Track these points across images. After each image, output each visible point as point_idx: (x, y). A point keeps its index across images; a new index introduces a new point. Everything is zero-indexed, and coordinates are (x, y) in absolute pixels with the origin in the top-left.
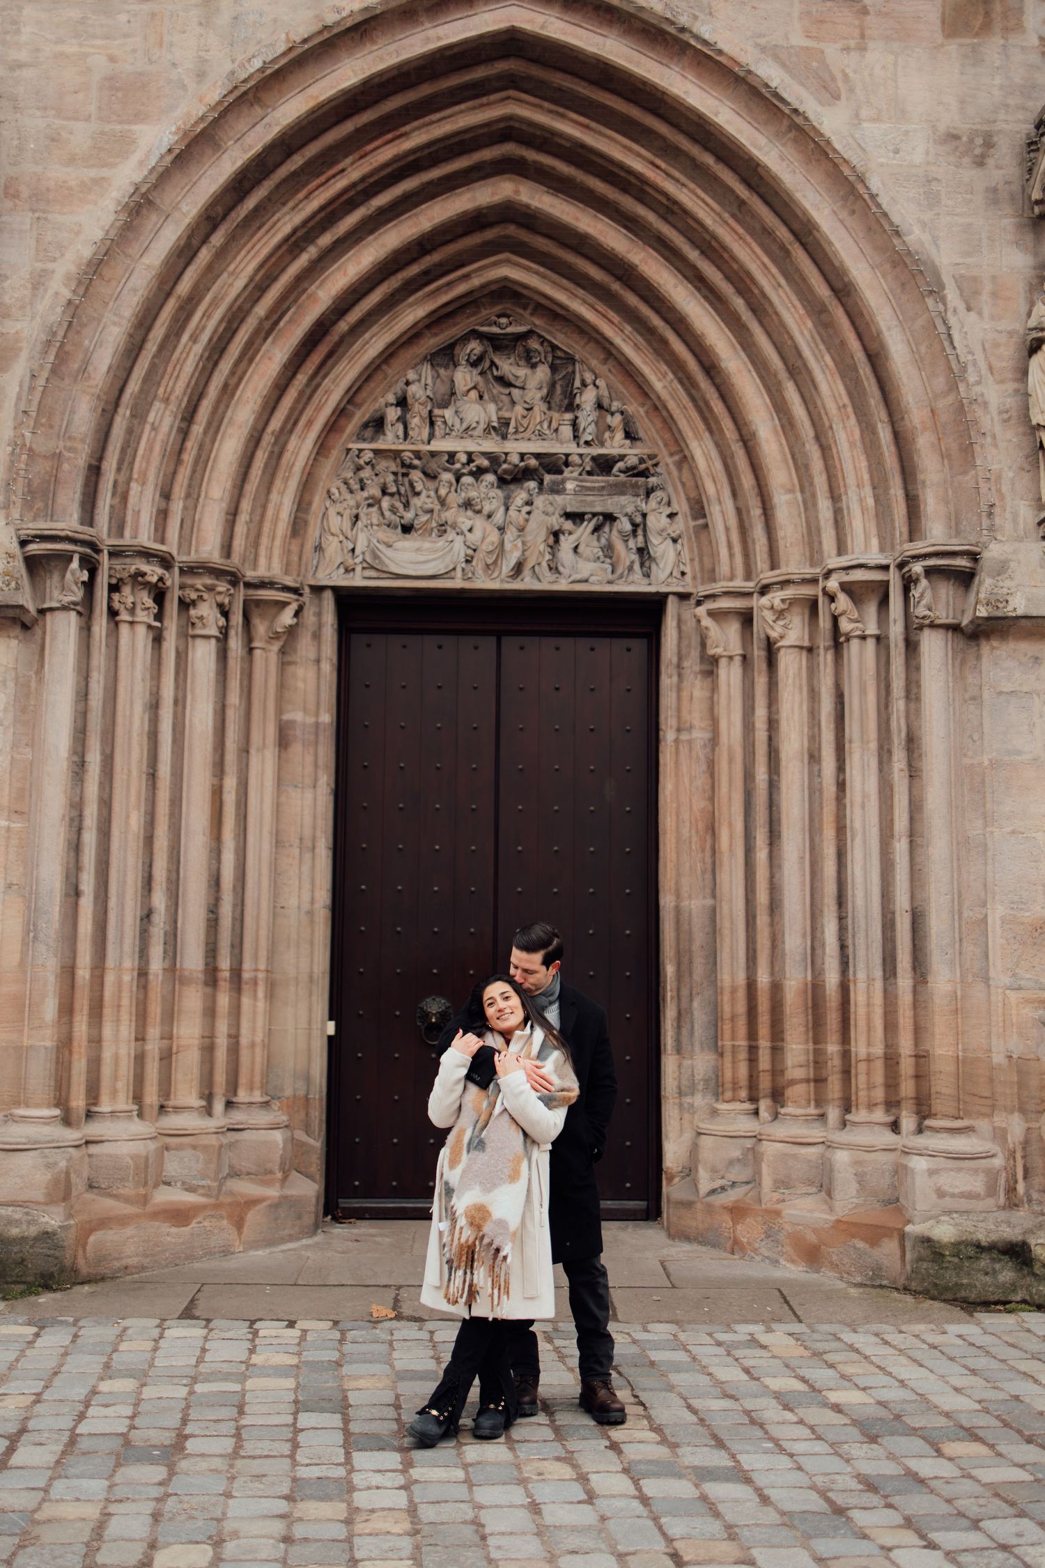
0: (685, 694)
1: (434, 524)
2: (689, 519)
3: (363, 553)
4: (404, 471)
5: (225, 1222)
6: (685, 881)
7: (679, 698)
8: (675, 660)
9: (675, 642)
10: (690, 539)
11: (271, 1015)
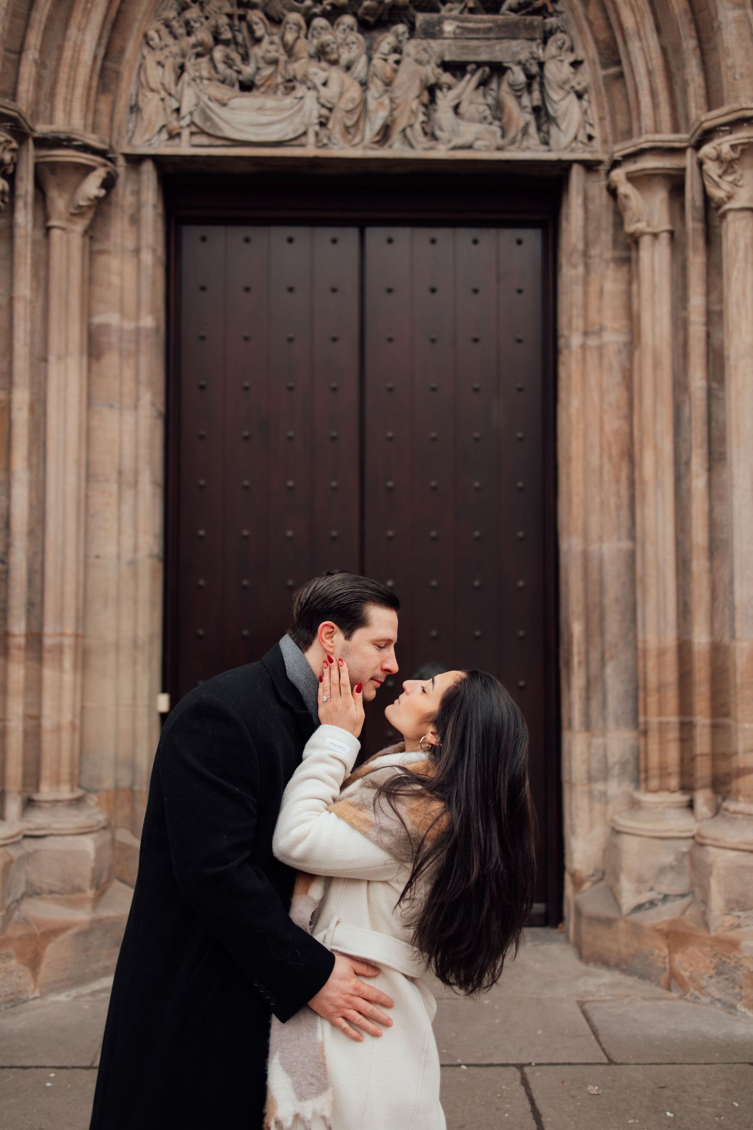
0: (593, 289)
1: (279, 80)
2: (598, 67)
3: (191, 113)
4: (241, 12)
5: (13, 962)
6: (594, 520)
7: (586, 294)
8: (580, 246)
9: (580, 223)
10: (598, 93)
11: (83, 690)
